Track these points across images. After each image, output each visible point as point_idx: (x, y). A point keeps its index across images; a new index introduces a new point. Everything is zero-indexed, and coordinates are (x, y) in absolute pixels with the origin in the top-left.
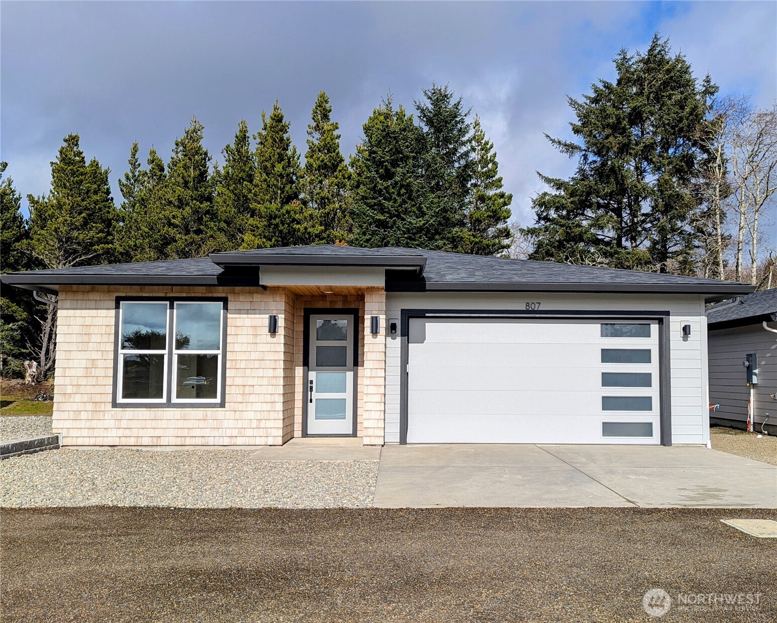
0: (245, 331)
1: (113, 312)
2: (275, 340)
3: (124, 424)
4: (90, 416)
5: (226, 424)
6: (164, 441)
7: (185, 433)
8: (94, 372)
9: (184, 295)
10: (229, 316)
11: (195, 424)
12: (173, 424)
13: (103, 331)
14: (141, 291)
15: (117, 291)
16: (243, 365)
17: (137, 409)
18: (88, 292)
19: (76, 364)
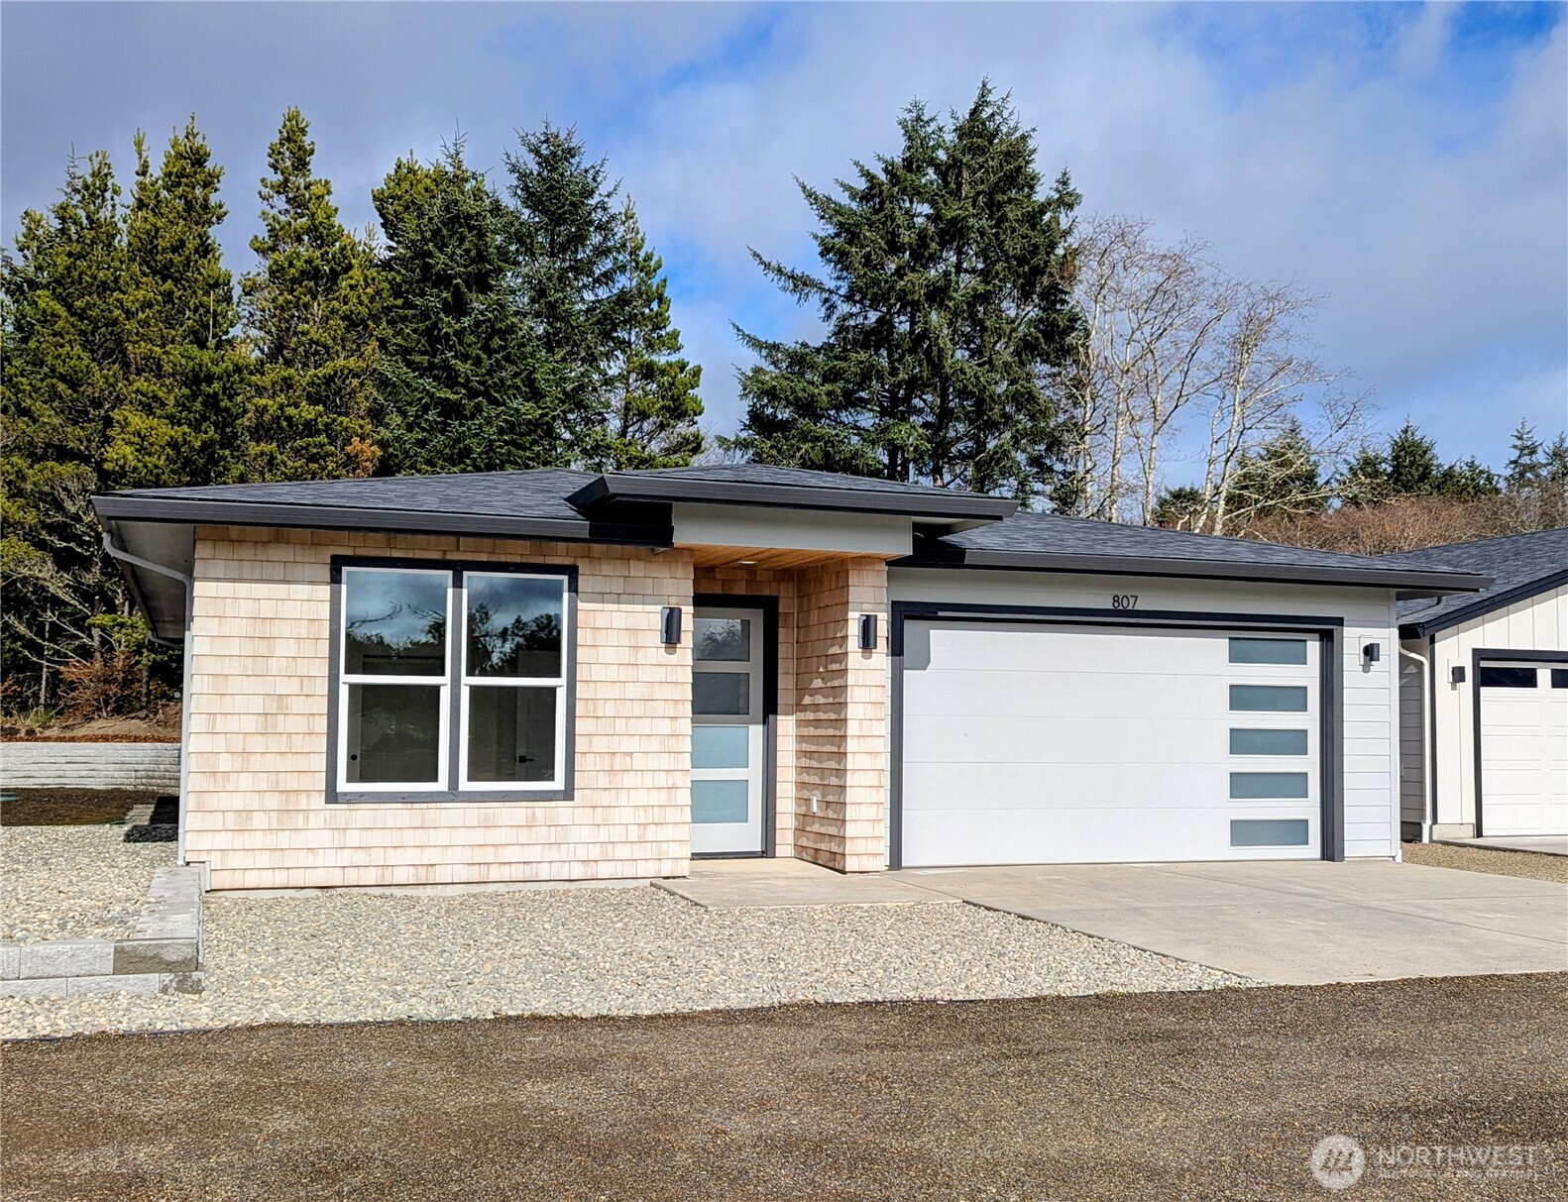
0: (613, 638)
1: (325, 591)
2: (673, 659)
3: (352, 838)
4: (275, 821)
5: (575, 834)
6: (442, 874)
7: (489, 855)
8: (282, 723)
9: (484, 558)
10: (581, 605)
11: (510, 836)
12: (461, 837)
13: (303, 630)
14: (389, 546)
15: (333, 543)
16: (609, 709)
17: (381, 806)
18: (265, 543)
19: (240, 704)
